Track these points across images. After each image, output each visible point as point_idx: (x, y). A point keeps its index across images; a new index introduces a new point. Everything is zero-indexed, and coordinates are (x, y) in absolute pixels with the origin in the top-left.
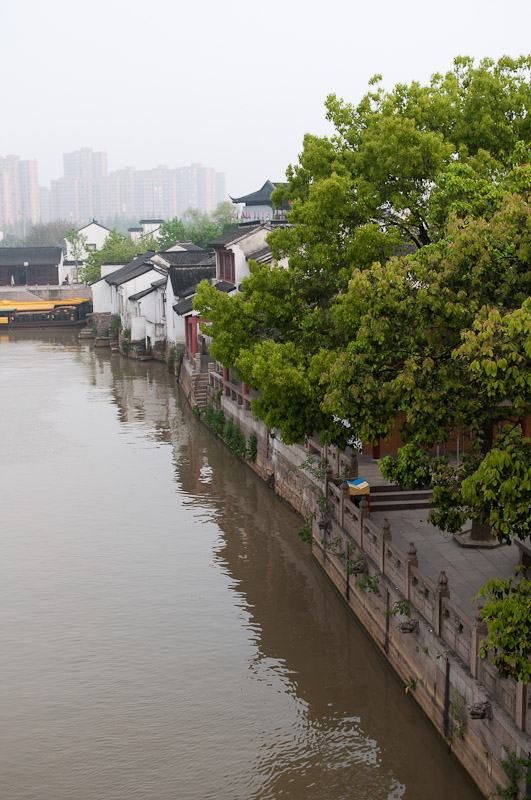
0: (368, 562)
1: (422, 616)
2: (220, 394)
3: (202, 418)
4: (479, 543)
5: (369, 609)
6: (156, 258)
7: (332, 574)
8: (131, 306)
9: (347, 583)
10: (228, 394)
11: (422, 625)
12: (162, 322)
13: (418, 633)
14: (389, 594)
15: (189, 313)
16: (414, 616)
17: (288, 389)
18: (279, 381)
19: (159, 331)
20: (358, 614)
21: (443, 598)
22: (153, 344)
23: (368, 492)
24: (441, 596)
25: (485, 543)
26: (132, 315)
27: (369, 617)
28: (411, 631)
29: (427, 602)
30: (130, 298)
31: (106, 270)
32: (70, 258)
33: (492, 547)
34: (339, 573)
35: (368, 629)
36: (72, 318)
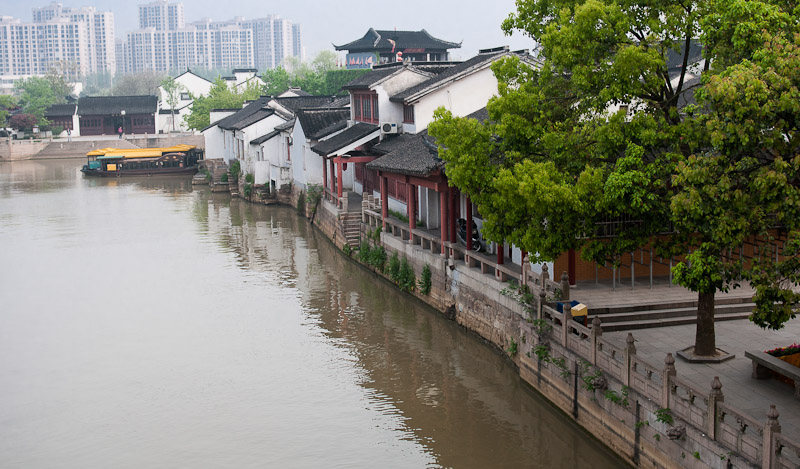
0: (607, 377)
1: (687, 423)
2: (380, 230)
3: (354, 257)
4: (705, 358)
5: (608, 423)
6: (272, 104)
7: (551, 395)
8: (251, 151)
9: (575, 402)
10: (389, 230)
11: (689, 431)
12: (288, 166)
13: (684, 440)
14: (638, 406)
15: (334, 153)
16: (677, 424)
17: (558, 205)
18: (549, 198)
19: (285, 174)
20: (592, 431)
21: (719, 403)
22: (278, 187)
23: (586, 314)
24: (716, 400)
25: (711, 358)
26: (253, 160)
27: (609, 432)
28: (678, 437)
29: (694, 409)
30: (251, 143)
31: (215, 117)
32: (166, 106)
33: (719, 362)
34: (561, 392)
35: (607, 443)
36: (181, 165)
